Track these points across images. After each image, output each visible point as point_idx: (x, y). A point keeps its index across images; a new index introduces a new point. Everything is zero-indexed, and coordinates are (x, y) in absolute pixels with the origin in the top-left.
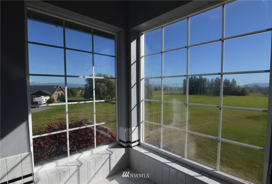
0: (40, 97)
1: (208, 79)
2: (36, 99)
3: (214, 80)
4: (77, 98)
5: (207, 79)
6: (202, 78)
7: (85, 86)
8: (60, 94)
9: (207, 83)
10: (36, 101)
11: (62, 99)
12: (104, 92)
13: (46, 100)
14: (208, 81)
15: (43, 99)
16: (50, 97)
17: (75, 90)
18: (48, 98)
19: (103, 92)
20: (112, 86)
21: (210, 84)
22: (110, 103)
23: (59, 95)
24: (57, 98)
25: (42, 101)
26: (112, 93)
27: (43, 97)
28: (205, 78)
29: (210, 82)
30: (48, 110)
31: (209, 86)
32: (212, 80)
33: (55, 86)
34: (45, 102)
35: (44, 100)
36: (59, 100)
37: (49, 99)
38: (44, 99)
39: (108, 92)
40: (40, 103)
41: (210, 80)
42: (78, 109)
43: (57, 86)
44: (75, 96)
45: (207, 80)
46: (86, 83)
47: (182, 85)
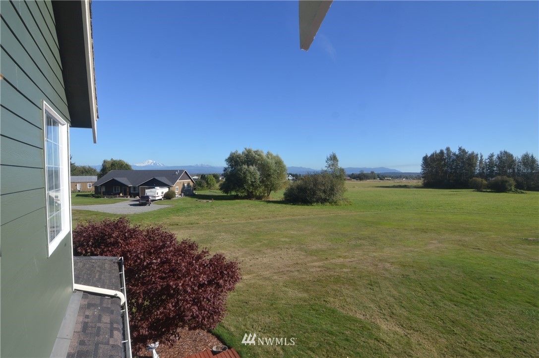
0: (154, 188)
1: (481, 154)
2: (148, 192)
3: (495, 158)
4: (215, 191)
5: (477, 155)
6: (467, 153)
7: (224, 171)
8: (186, 185)
9: (478, 164)
10: (148, 194)
11: (188, 193)
12: (255, 182)
13: (162, 193)
14: (481, 160)
15: (157, 191)
16: (169, 189)
17: (212, 178)
18: (166, 190)
19: (252, 182)
20: (268, 170)
21: (486, 165)
22: (264, 201)
23: (184, 185)
24: (181, 190)
25: (157, 196)
26: (269, 183)
27: (158, 188)
28: (473, 153)
29: (487, 161)
30: (161, 209)
31: (483, 169)
32: (492, 156)
33: (177, 171)
34: (161, 197)
35: (160, 194)
36: (183, 194)
37: (168, 192)
38: (159, 192)
39: (262, 182)
40: (154, 198)
41: (485, 157)
42: (205, 210)
43: (181, 171)
44: (212, 188)
45: (479, 156)
46: (227, 166)
47: (421, 168)
